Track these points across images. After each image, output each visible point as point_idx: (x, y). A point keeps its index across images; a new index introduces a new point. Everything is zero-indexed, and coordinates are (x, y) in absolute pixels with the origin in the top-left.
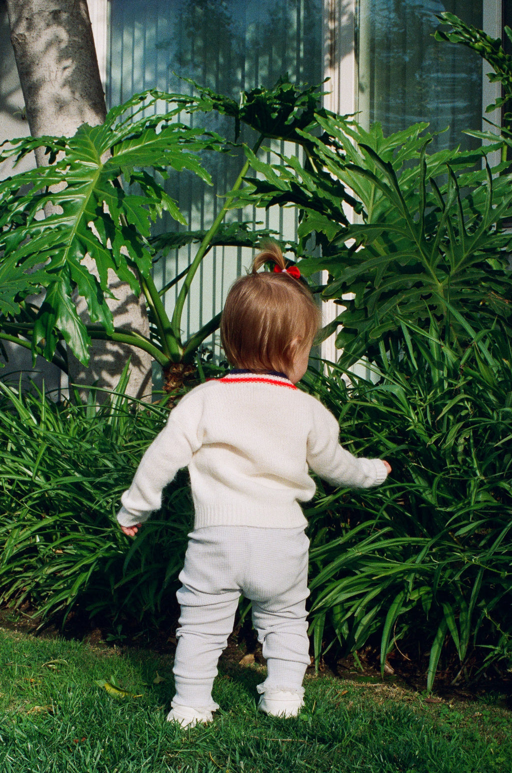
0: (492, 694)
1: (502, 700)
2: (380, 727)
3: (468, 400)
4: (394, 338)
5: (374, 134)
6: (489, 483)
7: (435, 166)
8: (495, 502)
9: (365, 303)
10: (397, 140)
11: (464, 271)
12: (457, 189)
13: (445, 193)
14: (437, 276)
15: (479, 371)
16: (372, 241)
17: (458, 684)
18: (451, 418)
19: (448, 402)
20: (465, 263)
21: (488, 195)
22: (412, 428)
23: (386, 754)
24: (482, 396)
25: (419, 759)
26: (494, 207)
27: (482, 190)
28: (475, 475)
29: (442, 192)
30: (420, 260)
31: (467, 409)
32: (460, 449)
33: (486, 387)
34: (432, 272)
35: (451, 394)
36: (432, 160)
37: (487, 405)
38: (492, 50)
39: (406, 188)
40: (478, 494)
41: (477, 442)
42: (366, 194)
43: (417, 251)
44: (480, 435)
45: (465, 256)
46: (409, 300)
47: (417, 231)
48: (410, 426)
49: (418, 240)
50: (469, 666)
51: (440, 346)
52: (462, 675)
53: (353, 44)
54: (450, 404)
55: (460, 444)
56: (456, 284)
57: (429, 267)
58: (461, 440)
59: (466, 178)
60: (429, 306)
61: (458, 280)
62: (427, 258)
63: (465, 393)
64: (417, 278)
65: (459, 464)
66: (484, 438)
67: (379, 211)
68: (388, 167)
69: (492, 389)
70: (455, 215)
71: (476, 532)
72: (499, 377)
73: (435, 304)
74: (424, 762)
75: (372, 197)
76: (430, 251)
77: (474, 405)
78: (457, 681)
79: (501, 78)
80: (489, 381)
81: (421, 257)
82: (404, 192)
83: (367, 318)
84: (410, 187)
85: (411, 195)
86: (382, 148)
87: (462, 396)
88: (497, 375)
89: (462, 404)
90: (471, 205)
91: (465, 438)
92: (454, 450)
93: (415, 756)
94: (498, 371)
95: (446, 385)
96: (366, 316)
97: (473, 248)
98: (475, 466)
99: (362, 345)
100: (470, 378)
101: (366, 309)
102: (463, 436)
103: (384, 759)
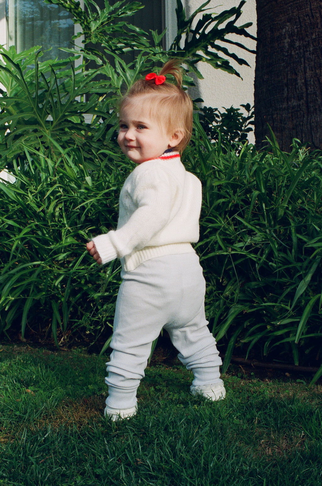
0: (80, 348)
1: (85, 350)
2: (15, 366)
3: (61, 187)
4: (21, 158)
5: (11, 52)
6: (73, 232)
7: (44, 69)
8: (76, 242)
9: (6, 141)
10: (24, 55)
11: (60, 123)
12: (56, 79)
13: (49, 82)
14: (46, 126)
15: (66, 171)
16: (9, 106)
17: (61, 345)
18: (52, 197)
19: (50, 189)
20: (60, 119)
21: (72, 82)
22: (29, 202)
23: (17, 379)
24: (69, 185)
25: (36, 380)
26: (76, 88)
27: (69, 80)
28: (65, 227)
29: (48, 81)
30: (36, 117)
31: (60, 192)
32: (57, 214)
33: (71, 180)
34: (43, 124)
35: (51, 185)
36: (42, 65)
37: (72, 190)
38: (75, 7)
39: (28, 80)
40: (66, 238)
41: (66, 210)
42: (7, 83)
43: (34, 113)
44: (68, 207)
45: (61, 115)
46: (30, 139)
47: (34, 101)
48: (28, 201)
49: (35, 106)
50: (67, 335)
51: (45, 158)
52: (64, 340)
53: (5, 13)
54: (51, 190)
55: (57, 211)
56: (56, 130)
57: (42, 122)
58: (57, 209)
59: (61, 74)
60: (41, 142)
61: (57, 128)
62: (40, 116)
63: (59, 184)
64: (35, 127)
65: (56, 222)
66: (70, 208)
67: (14, 93)
68: (17, 66)
69: (75, 182)
70: (55, 93)
71: (68, 259)
72: (78, 175)
73: (44, 141)
74: (38, 382)
75: (10, 85)
76: (42, 113)
77: (64, 190)
78: (61, 343)
79: (80, 22)
80: (72, 176)
81: (37, 116)
82: (28, 82)
83: (7, 149)
84: (31, 79)
85: (31, 83)
86: (15, 59)
87: (58, 185)
88: (77, 174)
89: (57, 190)
90: (64, 88)
91: (59, 208)
92: (53, 215)
93: (33, 379)
94: (78, 172)
95: (49, 180)
96: (7, 147)
97: (65, 111)
98: (65, 222)
99: (4, 163)
100: (61, 174)
101: (6, 144)
102: (58, 207)
103: (16, 382)
